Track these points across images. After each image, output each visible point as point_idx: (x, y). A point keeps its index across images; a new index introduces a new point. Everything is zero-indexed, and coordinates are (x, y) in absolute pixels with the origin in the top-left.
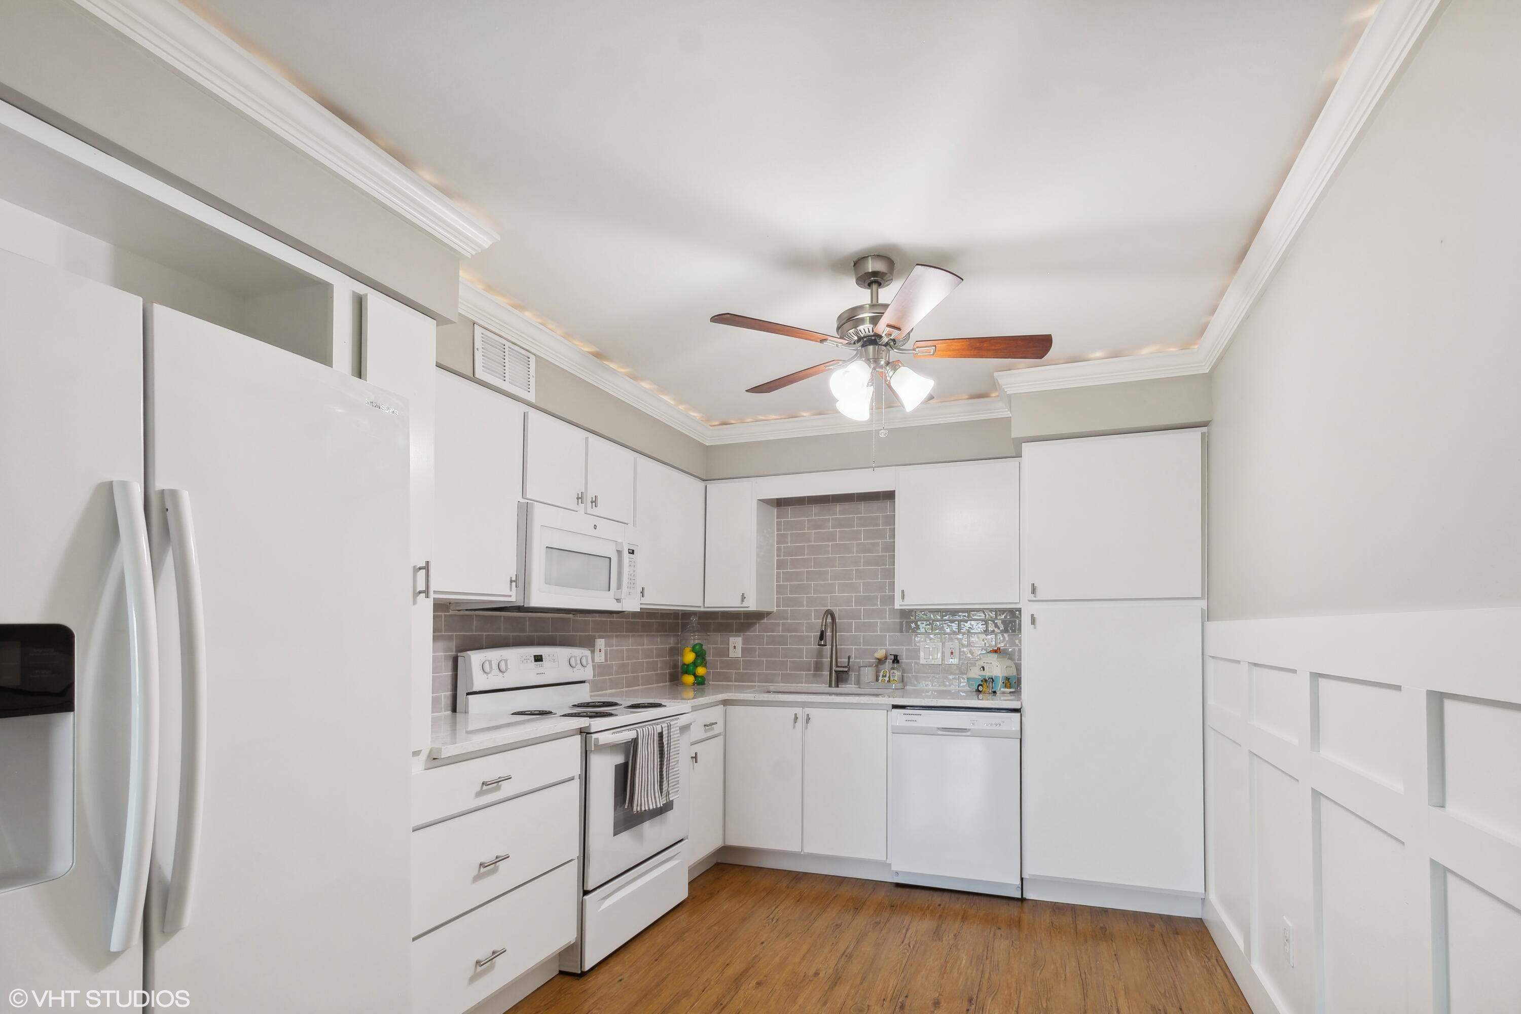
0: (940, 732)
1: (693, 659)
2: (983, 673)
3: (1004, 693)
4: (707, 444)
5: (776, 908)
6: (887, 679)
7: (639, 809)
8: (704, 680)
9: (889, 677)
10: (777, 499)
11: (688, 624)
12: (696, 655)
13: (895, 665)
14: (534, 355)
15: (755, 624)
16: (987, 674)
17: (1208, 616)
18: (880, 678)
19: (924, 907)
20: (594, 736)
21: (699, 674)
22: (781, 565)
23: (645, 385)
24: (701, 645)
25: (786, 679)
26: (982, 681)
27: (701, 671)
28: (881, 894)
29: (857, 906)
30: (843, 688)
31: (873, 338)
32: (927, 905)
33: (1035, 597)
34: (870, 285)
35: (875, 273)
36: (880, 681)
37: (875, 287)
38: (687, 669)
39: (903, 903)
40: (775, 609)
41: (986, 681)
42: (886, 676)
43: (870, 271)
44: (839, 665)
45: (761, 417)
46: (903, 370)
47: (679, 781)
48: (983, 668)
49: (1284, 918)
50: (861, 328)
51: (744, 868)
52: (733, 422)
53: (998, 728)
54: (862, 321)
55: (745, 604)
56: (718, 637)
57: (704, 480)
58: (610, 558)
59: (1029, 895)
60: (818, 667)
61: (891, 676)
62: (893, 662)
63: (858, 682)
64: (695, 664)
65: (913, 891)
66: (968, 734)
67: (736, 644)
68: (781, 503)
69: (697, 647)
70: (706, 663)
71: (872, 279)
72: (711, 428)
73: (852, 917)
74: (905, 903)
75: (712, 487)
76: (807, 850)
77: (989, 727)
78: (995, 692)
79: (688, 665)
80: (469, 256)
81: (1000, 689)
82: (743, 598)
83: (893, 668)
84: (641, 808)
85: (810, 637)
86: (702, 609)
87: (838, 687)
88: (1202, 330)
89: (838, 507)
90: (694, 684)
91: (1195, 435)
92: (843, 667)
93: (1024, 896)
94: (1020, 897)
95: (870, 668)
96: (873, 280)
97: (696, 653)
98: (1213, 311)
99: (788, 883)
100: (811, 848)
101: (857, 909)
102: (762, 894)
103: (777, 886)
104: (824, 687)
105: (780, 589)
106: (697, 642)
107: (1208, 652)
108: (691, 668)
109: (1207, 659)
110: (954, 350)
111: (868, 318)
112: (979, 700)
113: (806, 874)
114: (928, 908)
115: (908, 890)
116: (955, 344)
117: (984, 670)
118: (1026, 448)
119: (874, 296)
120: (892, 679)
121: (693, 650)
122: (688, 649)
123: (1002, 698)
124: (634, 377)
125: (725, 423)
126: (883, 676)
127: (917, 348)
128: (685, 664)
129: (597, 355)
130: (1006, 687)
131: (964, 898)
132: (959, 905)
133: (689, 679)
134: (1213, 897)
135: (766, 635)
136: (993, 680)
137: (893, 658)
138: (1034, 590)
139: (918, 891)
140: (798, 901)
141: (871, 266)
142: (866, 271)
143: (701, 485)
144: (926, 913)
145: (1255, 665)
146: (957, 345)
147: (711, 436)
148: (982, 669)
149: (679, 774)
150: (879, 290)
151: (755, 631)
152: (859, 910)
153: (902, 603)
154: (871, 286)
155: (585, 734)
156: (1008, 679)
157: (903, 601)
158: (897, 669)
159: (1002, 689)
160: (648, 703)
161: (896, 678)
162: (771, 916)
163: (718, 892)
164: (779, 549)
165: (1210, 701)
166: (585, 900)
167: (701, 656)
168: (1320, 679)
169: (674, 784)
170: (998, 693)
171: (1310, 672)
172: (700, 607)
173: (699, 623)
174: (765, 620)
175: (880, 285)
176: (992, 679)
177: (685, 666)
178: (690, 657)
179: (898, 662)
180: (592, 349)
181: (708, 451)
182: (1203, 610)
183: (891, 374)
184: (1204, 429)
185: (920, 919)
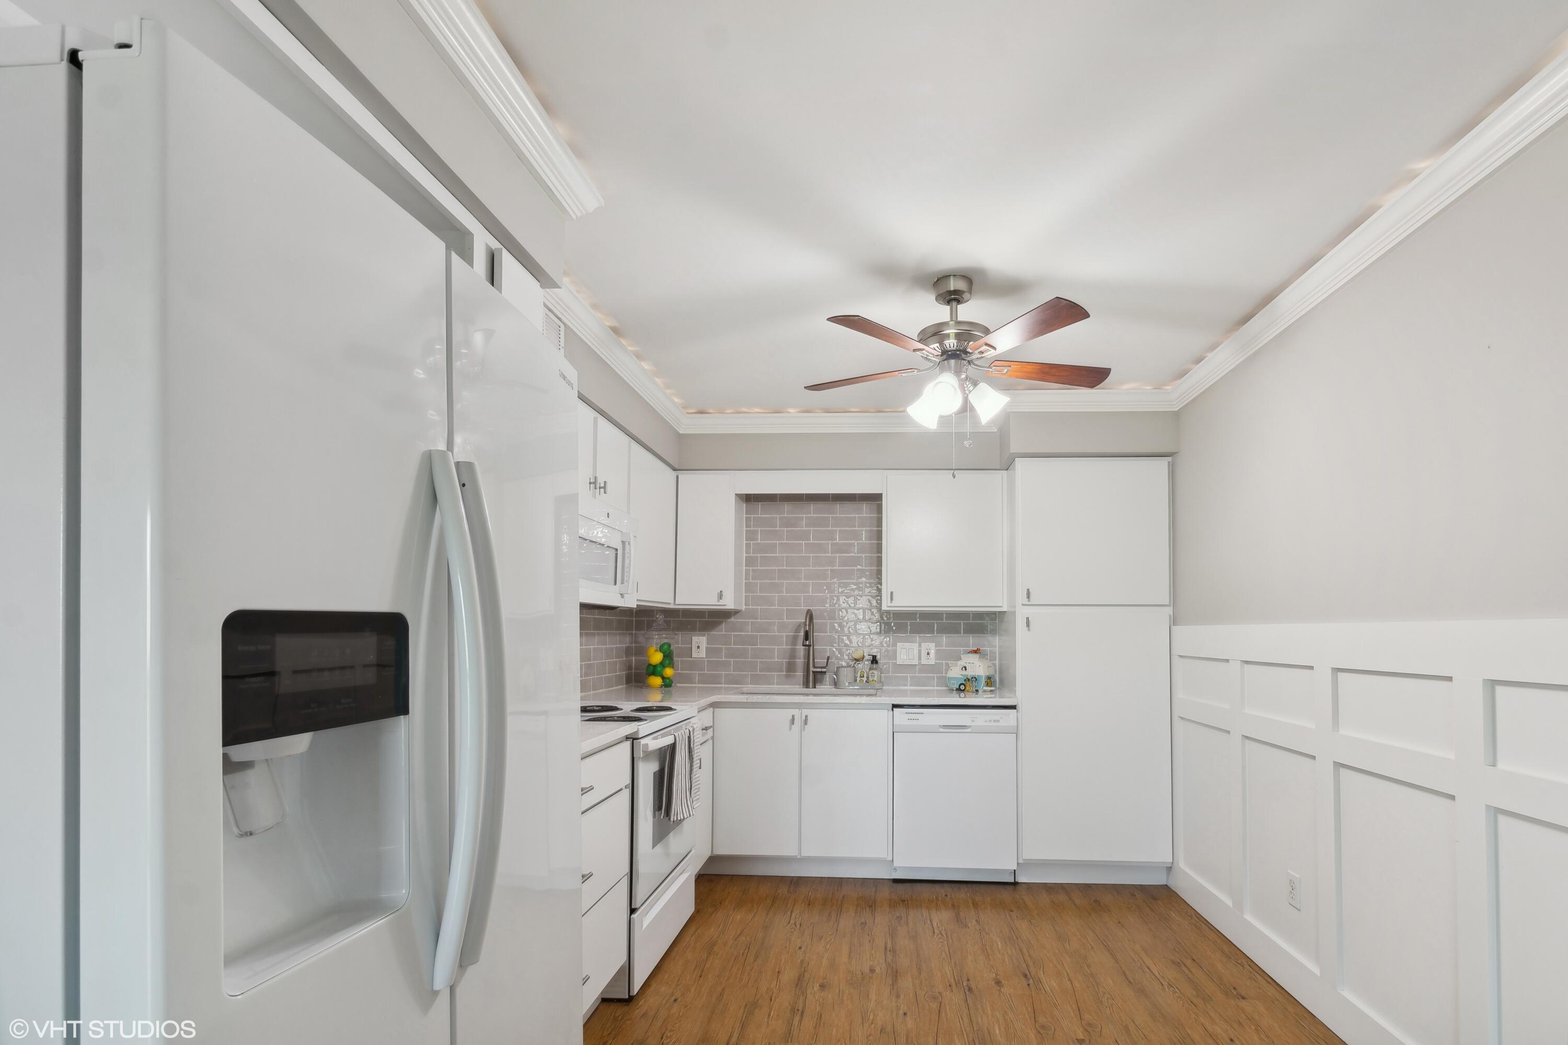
0: (941, 730)
1: (661, 660)
2: (964, 673)
3: (985, 691)
4: (681, 432)
5: (791, 912)
6: (865, 679)
7: (675, 819)
8: (672, 682)
9: (868, 678)
10: (746, 495)
11: (654, 621)
12: (664, 655)
13: (875, 666)
14: (564, 324)
15: (721, 623)
16: (970, 673)
17: (1174, 621)
18: (858, 679)
19: (933, 899)
20: (643, 741)
21: (667, 675)
22: (750, 561)
23: (646, 366)
24: (669, 645)
25: (756, 680)
26: (965, 680)
27: (669, 672)
28: (885, 893)
29: (871, 904)
30: (820, 688)
31: (958, 353)
32: (935, 897)
33: (1029, 601)
34: (949, 302)
35: (956, 292)
36: (858, 681)
37: (954, 304)
38: (653, 670)
39: (912, 897)
40: (743, 608)
41: (969, 680)
42: (863, 676)
43: (952, 289)
44: (816, 666)
45: (744, 410)
46: (983, 386)
47: (699, 788)
48: (965, 667)
49: (1289, 871)
50: (947, 342)
51: (733, 878)
52: (711, 411)
53: (996, 724)
54: (948, 336)
55: (721, 602)
56: (680, 636)
57: (675, 469)
58: (617, 550)
59: (1021, 879)
60: (791, 667)
61: (870, 676)
62: (872, 662)
63: (836, 684)
64: (662, 664)
65: (914, 885)
66: (969, 730)
67: (700, 644)
68: (749, 499)
69: (666, 647)
70: (673, 664)
71: (953, 296)
72: (688, 415)
73: (872, 914)
74: (914, 897)
75: (683, 477)
76: (806, 853)
77: (986, 724)
78: (977, 691)
79: (655, 666)
80: (574, 217)
81: (983, 688)
82: (720, 596)
83: (870, 669)
84: (677, 818)
85: (782, 637)
86: (672, 606)
87: (815, 688)
88: (1182, 374)
89: (812, 506)
90: (661, 686)
91: (1163, 463)
92: (822, 668)
93: (1016, 880)
94: (1013, 881)
95: (848, 669)
96: (953, 298)
97: (663, 653)
98: (1199, 360)
99: (787, 888)
100: (809, 851)
101: (872, 906)
102: (768, 901)
103: (778, 892)
104: (799, 688)
105: (749, 587)
106: (666, 641)
107: (1176, 652)
108: (659, 669)
109: (1176, 659)
110: (1025, 372)
111: (954, 334)
112: (960, 697)
113: (799, 878)
114: (937, 899)
115: (908, 884)
116: (1029, 367)
117: (966, 670)
118: (1019, 462)
119: (953, 313)
120: (871, 679)
121: (661, 649)
122: (652, 650)
123: (985, 696)
124: (639, 356)
125: (701, 412)
126: (861, 677)
127: (994, 366)
128: (651, 665)
129: (615, 330)
130: (987, 685)
131: (964, 888)
132: (962, 894)
133: (657, 681)
134: (1182, 865)
135: (734, 635)
136: (976, 680)
137: (872, 659)
138: (1028, 596)
139: (918, 885)
140: (809, 905)
141: (953, 285)
142: (949, 290)
143: (674, 474)
144: (938, 905)
145: (1247, 662)
146: (1030, 368)
147: (689, 425)
148: (964, 669)
149: (699, 780)
150: (958, 306)
151: (722, 631)
152: (873, 907)
153: (889, 604)
154: (951, 303)
155: (631, 740)
156: (989, 678)
157: (891, 603)
158: (876, 669)
159: (985, 688)
160: (656, 707)
161: (876, 678)
162: (792, 922)
163: (721, 903)
164: (748, 545)
165: (1179, 695)
166: (634, 918)
167: (668, 657)
168: (1339, 674)
169: (696, 791)
170: (980, 691)
171: (1332, 668)
172: (669, 604)
173: (665, 621)
174: (732, 619)
175: (959, 302)
176: (975, 678)
177: (652, 667)
178: (657, 658)
179: (877, 662)
180: (613, 323)
181: (682, 439)
182: (1170, 616)
183: (971, 388)
184: (1170, 459)
185: (936, 910)
